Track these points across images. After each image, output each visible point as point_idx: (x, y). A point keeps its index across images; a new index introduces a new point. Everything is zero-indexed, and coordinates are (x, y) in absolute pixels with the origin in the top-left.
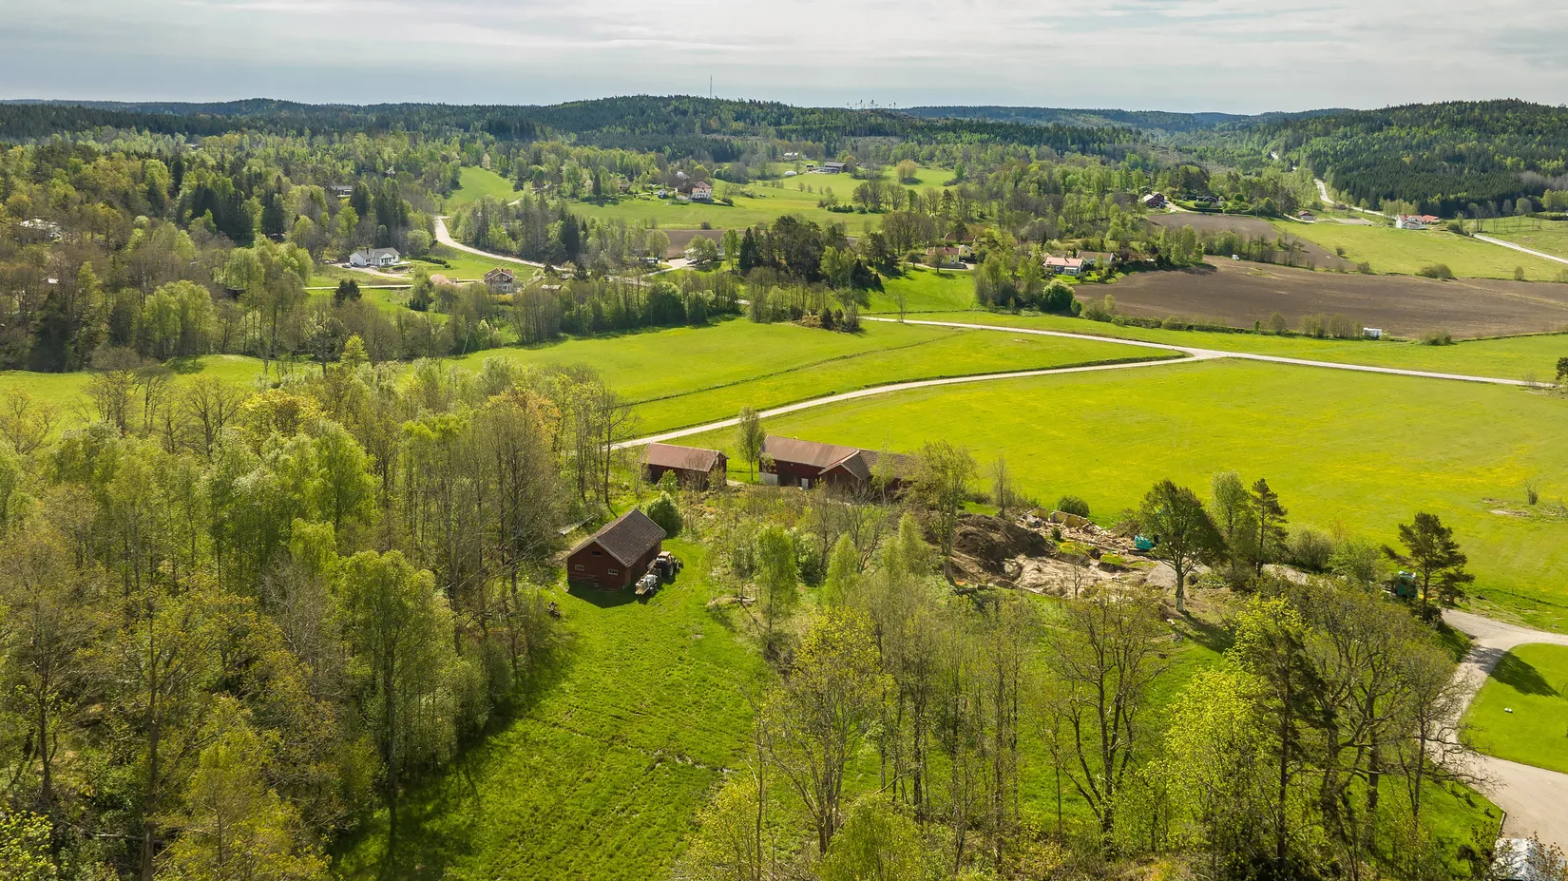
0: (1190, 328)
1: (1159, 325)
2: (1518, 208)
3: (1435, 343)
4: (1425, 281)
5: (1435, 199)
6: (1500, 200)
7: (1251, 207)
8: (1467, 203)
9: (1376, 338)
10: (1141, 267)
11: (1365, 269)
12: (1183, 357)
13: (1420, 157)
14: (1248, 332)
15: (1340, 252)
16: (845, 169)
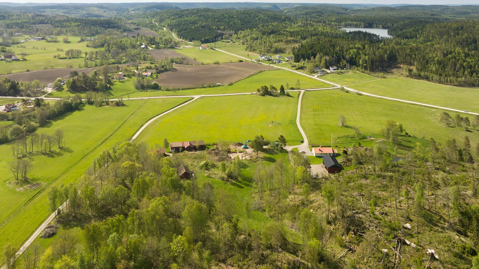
0: (185, 89)
1: (179, 89)
2: (219, 39)
3: (230, 85)
4: (215, 65)
5: (203, 39)
6: (215, 37)
7: (168, 46)
8: (209, 40)
9: (219, 85)
10: (162, 72)
11: (203, 64)
12: (193, 99)
13: (196, 27)
14: (196, 88)
15: (195, 59)
16: (42, 39)
